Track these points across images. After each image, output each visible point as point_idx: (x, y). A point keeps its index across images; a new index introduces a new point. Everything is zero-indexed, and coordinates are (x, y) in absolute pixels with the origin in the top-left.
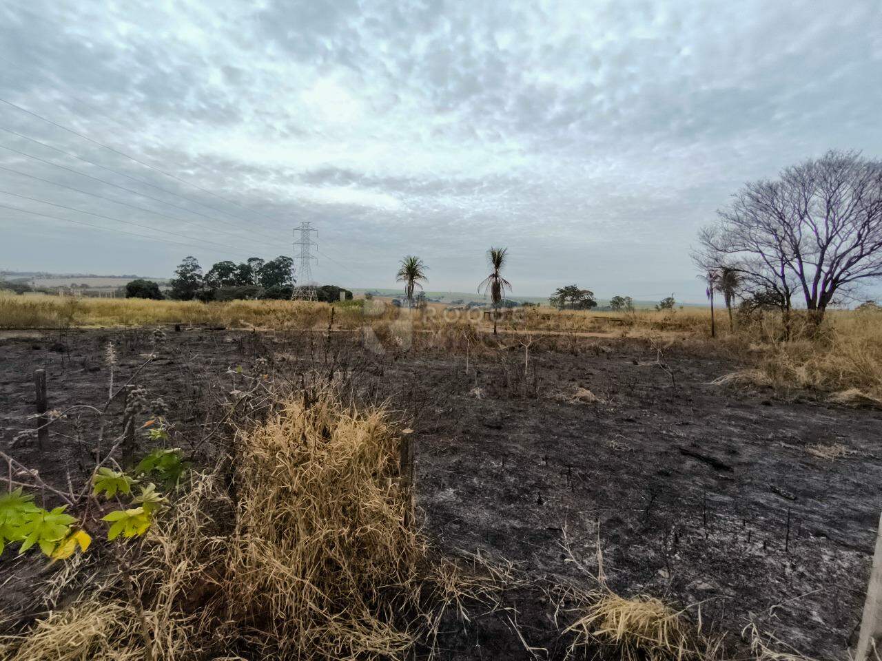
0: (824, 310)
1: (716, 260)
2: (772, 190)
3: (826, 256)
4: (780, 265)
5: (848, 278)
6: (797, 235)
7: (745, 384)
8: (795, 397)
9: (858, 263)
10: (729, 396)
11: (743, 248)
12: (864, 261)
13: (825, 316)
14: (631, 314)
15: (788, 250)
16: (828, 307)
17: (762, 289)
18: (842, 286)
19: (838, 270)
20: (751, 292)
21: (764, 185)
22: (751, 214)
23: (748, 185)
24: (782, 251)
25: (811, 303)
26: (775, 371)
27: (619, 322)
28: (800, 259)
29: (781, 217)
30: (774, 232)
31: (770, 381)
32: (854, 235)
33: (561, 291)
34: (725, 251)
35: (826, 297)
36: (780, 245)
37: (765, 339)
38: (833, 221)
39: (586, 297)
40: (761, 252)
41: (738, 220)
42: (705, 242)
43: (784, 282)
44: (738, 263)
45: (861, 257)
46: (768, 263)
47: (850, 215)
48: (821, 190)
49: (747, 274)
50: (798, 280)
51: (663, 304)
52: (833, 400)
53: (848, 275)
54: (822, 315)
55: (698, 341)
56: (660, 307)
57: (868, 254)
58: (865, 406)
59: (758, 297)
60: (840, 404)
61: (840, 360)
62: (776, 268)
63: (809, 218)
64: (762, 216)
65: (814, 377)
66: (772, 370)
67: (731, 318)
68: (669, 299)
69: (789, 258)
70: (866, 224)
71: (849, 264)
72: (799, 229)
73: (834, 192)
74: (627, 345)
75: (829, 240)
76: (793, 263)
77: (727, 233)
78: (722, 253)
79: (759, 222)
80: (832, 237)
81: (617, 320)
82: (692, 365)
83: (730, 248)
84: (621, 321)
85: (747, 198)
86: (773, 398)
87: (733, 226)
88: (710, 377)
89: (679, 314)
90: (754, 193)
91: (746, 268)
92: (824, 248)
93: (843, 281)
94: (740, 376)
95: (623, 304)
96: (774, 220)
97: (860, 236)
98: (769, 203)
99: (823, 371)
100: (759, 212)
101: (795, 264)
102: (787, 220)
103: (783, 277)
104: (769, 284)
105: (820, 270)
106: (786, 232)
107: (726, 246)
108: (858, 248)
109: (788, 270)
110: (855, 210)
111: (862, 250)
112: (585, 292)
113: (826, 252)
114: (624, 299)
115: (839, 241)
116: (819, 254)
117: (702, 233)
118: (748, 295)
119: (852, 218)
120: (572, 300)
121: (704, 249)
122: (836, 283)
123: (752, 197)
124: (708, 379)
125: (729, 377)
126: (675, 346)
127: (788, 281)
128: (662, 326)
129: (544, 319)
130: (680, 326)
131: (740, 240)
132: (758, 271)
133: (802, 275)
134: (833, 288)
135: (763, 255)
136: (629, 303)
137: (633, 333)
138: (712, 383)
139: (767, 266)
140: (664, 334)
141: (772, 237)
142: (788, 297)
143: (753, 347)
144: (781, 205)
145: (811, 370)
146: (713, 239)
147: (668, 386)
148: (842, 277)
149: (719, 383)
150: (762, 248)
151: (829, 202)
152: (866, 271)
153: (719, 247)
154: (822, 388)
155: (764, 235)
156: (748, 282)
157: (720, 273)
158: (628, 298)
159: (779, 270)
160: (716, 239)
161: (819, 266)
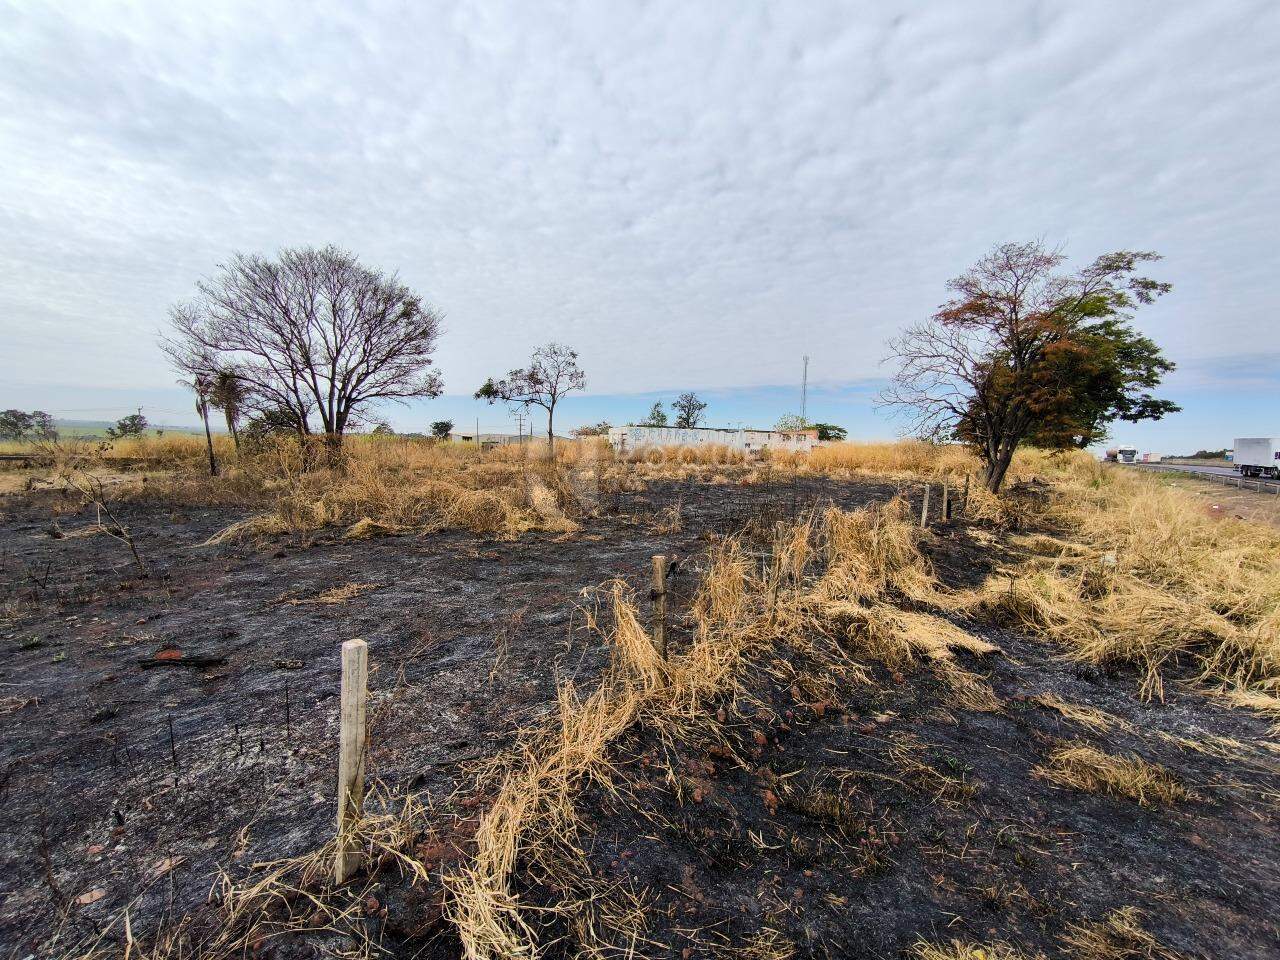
0: (341, 433)
1: (205, 358)
2: (271, 273)
3: (338, 370)
4: (291, 375)
5: (359, 398)
6: (305, 338)
7: (256, 535)
8: (311, 539)
9: (366, 381)
10: (231, 557)
11: (242, 346)
12: (370, 379)
13: (344, 440)
14: (50, 445)
15: (298, 357)
16: (345, 431)
17: (273, 406)
18: (355, 406)
19: (350, 388)
20: (259, 409)
21: (260, 262)
22: (249, 301)
23: (240, 258)
24: (290, 356)
25: (328, 424)
26: (290, 511)
27: (20, 463)
28: (312, 370)
29: (286, 312)
30: (279, 330)
31: (285, 525)
32: (360, 350)
34: (216, 347)
35: (342, 418)
36: (288, 349)
37: (282, 474)
38: (340, 330)
40: (265, 355)
41: (230, 304)
42: (183, 328)
43: (297, 397)
44: (238, 366)
45: (367, 374)
46: (276, 371)
47: (355, 326)
48: (325, 290)
49: (252, 384)
50: (312, 396)
51: (123, 427)
52: (349, 534)
53: (359, 394)
54: (340, 440)
55: (189, 482)
56: (117, 431)
57: (373, 372)
58: (376, 535)
59: (271, 417)
60: (355, 538)
61: (355, 488)
62: (287, 379)
63: (316, 320)
64: (261, 305)
65: (333, 512)
66: (288, 510)
67: (238, 445)
68: (134, 418)
69: (300, 367)
70: (368, 339)
71: (359, 381)
72: (308, 332)
73: (338, 295)
74: (38, 504)
75: (339, 352)
76: (305, 375)
77: (216, 320)
78: (214, 350)
79: (260, 314)
80: (341, 348)
81: (17, 457)
82: (176, 522)
83: (224, 344)
84: (26, 459)
85: (240, 276)
86: (288, 546)
87: (225, 312)
88: (204, 533)
89: (152, 441)
90: (247, 270)
91: (250, 375)
92: (334, 361)
93: (356, 400)
94: (247, 525)
95: (29, 426)
96: (278, 314)
97: (365, 351)
98: (269, 290)
99: (341, 504)
100: (258, 300)
101: (308, 376)
102: (293, 318)
103: (296, 391)
104: (281, 399)
105: (333, 386)
106: (292, 332)
107: (217, 339)
108: (365, 365)
109: (300, 383)
110: (359, 322)
111: (368, 366)
113: (337, 365)
114: (30, 417)
115: (348, 354)
116: (330, 366)
117: (176, 313)
118: (257, 414)
119: (357, 329)
121: (181, 338)
122: (350, 401)
123: (247, 276)
124: (199, 539)
125: (232, 530)
126: (146, 494)
127: (303, 398)
128: (125, 465)
130: (159, 462)
131: (237, 334)
132: (266, 381)
133: (315, 391)
134: (347, 407)
135: (269, 358)
136: (43, 425)
137: (56, 481)
138: (207, 543)
139: (275, 375)
140: (126, 477)
141: (277, 337)
142: (304, 416)
143: (268, 484)
144: (284, 297)
145: (328, 504)
146: (195, 325)
147: (126, 564)
148: (354, 395)
149: (217, 541)
150: (267, 350)
151: (334, 306)
152: (374, 391)
153: (207, 339)
154: (339, 523)
155: (268, 332)
156: (255, 395)
157: (212, 378)
158: (40, 414)
159: (290, 382)
160: (200, 326)
161: (332, 380)
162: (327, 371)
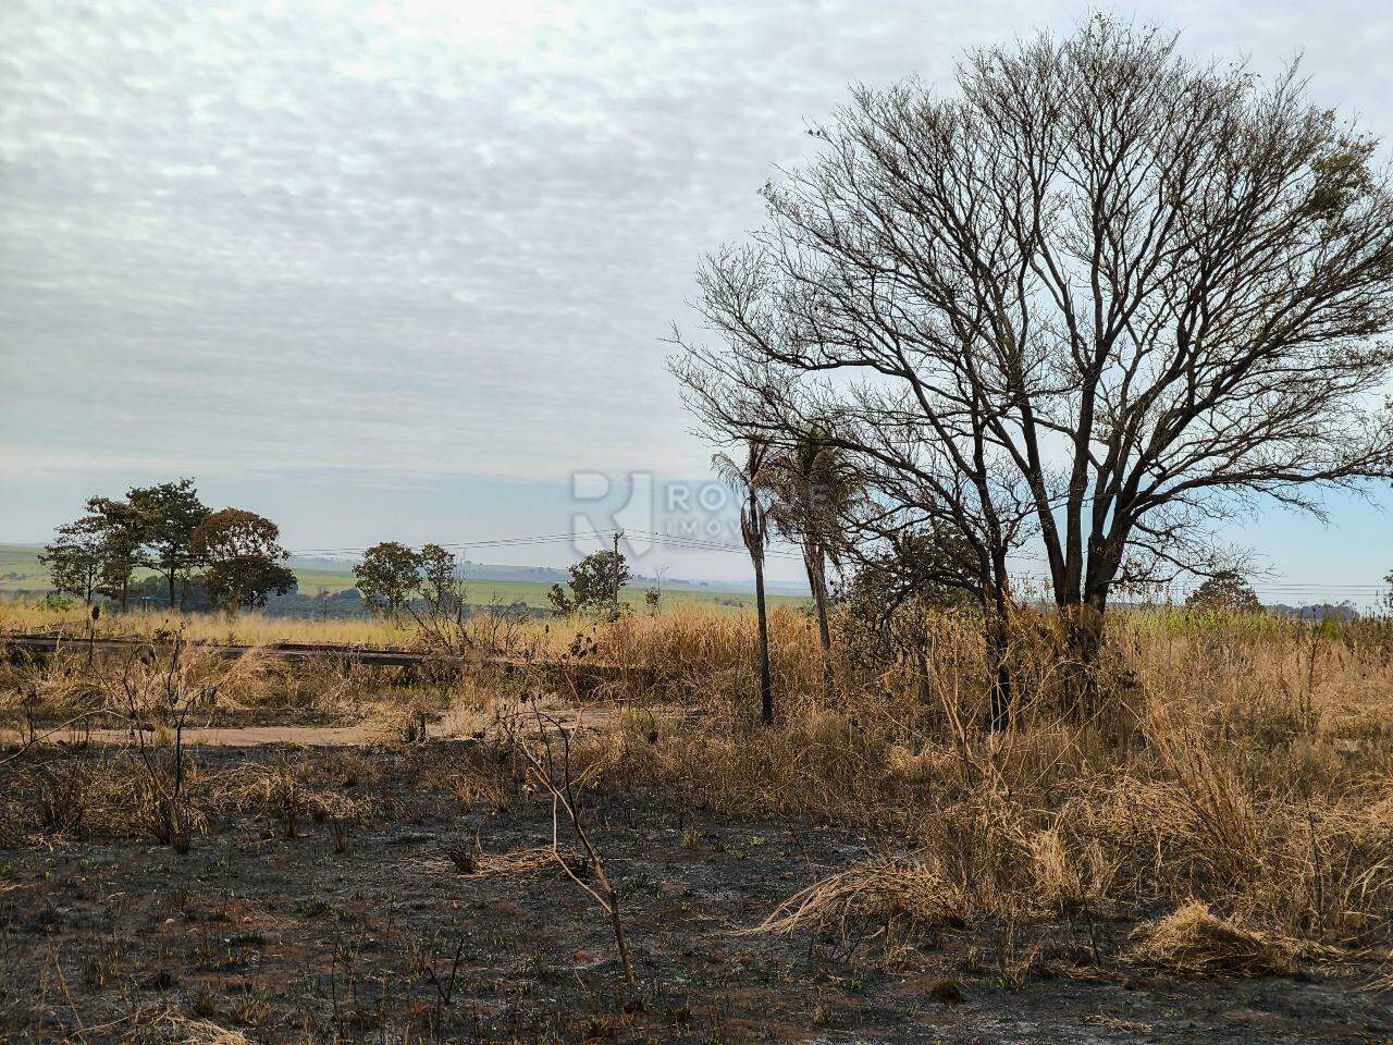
0: (1102, 606)
1: (767, 394)
2: (937, 131)
3: (1098, 403)
4: (969, 429)
5: (1161, 489)
6: (1013, 313)
7: (877, 918)
8: (1033, 951)
9: (1187, 434)
10: (823, 979)
11: (854, 355)
12: (1198, 428)
13: (1109, 630)
14: (448, 628)
15: (990, 373)
16: (1115, 597)
17: (917, 521)
18: (1146, 518)
19: (1133, 459)
20: (884, 534)
21: (913, 106)
22: (876, 220)
23: (864, 102)
24: (971, 373)
25: (1063, 574)
26: (968, 854)
27: (397, 670)
28: (1026, 410)
29: (967, 240)
30: (944, 297)
31: (954, 895)
32: (1169, 334)
33: (115, 513)
34: (795, 361)
35: (1106, 555)
36: (966, 351)
37: (934, 724)
38: (1112, 276)
39: (242, 545)
40: (908, 374)
41: (831, 238)
42: (727, 317)
43: (984, 493)
44: (840, 412)
45: (1188, 412)
46: (933, 419)
47: (1156, 260)
48: (1075, 157)
49: (870, 460)
50: (1023, 490)
51: (580, 582)
52: (1139, 950)
53: (1162, 478)
54: (1098, 626)
55: (714, 743)
56: (569, 594)
57: (1208, 403)
58: (1227, 965)
59: (909, 550)
60: (1160, 967)
61: (1153, 792)
62: (958, 441)
63: (1046, 256)
64: (910, 232)
65: (1086, 866)
66: (960, 845)
67: (826, 640)
68: (599, 562)
69: (996, 401)
70: (1197, 296)
71: (1163, 436)
72: (1021, 297)
73: (1112, 169)
74: (429, 780)
75: (1104, 344)
76: (1007, 425)
77: (799, 285)
78: (789, 370)
79: (900, 255)
80: (1112, 335)
81: (391, 657)
82: (692, 852)
83: (812, 351)
84: (407, 663)
85: (862, 154)
86: (965, 967)
87: (819, 262)
88: (759, 899)
89: (645, 625)
90: (880, 135)
91: (868, 435)
92: (1089, 375)
93: (1151, 499)
94: (860, 884)
95: (414, 582)
96: (945, 252)
97: (1183, 337)
98: (929, 183)
99: (1107, 839)
100: (899, 215)
101: (1013, 429)
102: (984, 258)
103: (979, 477)
104: (941, 502)
105: (1083, 457)
106: (982, 302)
107: (797, 340)
108: (1181, 382)
109: (994, 453)
110: (1170, 245)
111: (1192, 388)
112: (237, 519)
113: (1099, 389)
114: (419, 560)
115: (1130, 352)
116: (1077, 395)
117: (714, 278)
118: (875, 547)
119: (1162, 270)
120: (170, 560)
121: (720, 343)
122: (1130, 503)
123: (878, 153)
124: (748, 914)
125: (822, 894)
126: (633, 768)
127: (998, 496)
128: (580, 682)
129: (16, 659)
130: (650, 676)
131: (844, 320)
132: (904, 448)
133: (1032, 471)
134: (1124, 523)
135: (917, 385)
136: (438, 578)
137: (457, 722)
138: (764, 927)
139: (929, 432)
140: (582, 718)
141: (940, 319)
142: (1000, 554)
143: (901, 759)
144: (966, 198)
145: (1072, 841)
146: (752, 306)
147: (597, 962)
148: (1145, 481)
149: (789, 924)
150: (912, 358)
151: (1098, 205)
152: (1206, 466)
153: (775, 341)
154: (1108, 907)
155: (917, 306)
156: (876, 495)
157: (783, 446)
158: (436, 553)
159: (967, 448)
160: (764, 308)
161: (1081, 439)
162: (1066, 410)
